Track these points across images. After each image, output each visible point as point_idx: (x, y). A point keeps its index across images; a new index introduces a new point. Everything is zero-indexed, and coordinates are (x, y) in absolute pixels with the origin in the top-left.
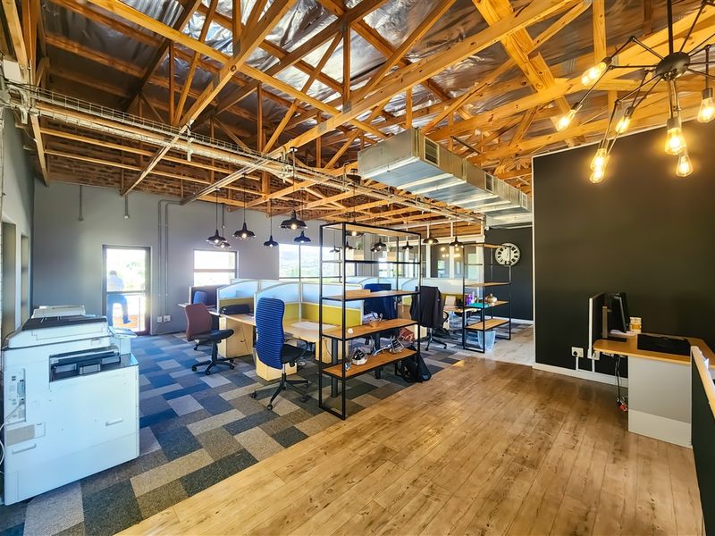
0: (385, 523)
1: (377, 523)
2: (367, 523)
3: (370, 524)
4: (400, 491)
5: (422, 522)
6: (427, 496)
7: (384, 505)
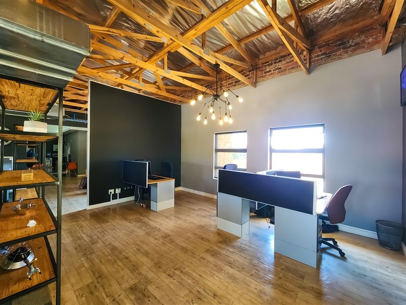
0: (199, 292)
1: (199, 296)
2: (199, 300)
3: (200, 299)
4: (177, 283)
5: (198, 276)
6: (182, 272)
7: (187, 292)
